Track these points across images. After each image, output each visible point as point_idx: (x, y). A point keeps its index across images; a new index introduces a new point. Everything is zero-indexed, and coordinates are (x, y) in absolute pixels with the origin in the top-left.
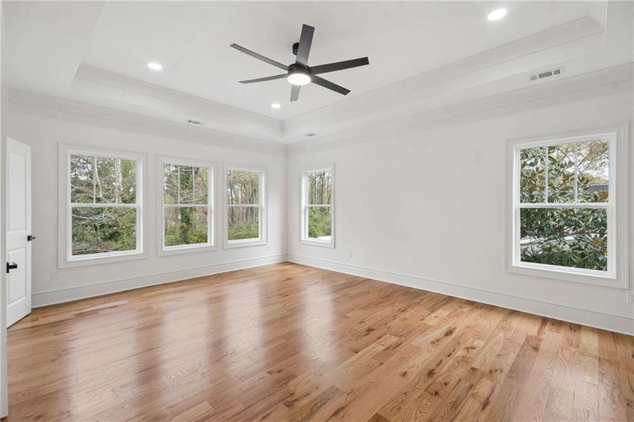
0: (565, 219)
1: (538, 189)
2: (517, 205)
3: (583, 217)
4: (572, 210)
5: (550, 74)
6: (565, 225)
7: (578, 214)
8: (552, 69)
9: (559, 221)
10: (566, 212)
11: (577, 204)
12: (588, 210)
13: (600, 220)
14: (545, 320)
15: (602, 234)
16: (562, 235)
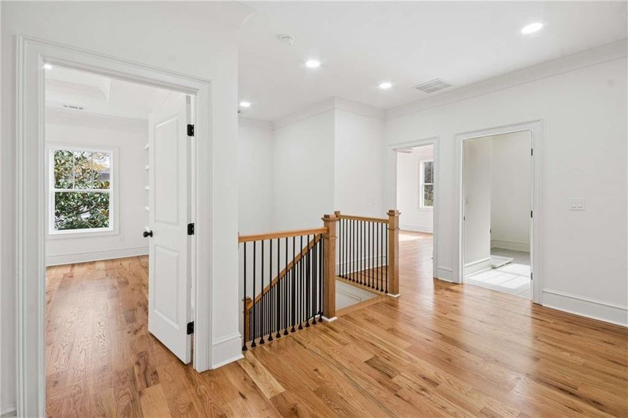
0: (82, 200)
1: (63, 177)
2: (52, 190)
3: (95, 198)
4: (86, 194)
5: (77, 108)
6: (82, 205)
7: (91, 196)
8: (79, 106)
9: (78, 202)
10: (83, 195)
11: (90, 189)
12: (98, 193)
13: (105, 200)
14: (73, 265)
15: (106, 208)
16: (79, 213)
